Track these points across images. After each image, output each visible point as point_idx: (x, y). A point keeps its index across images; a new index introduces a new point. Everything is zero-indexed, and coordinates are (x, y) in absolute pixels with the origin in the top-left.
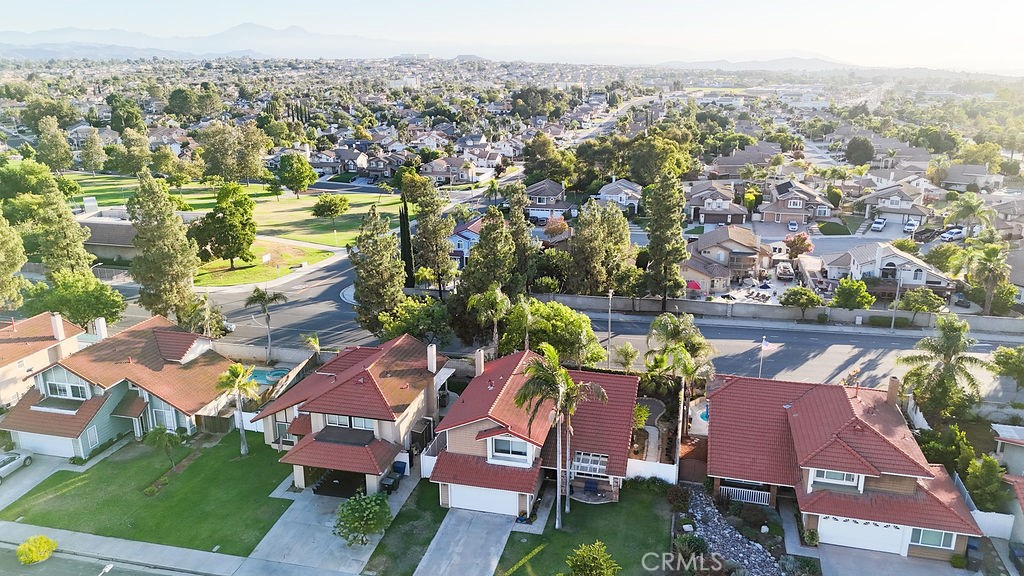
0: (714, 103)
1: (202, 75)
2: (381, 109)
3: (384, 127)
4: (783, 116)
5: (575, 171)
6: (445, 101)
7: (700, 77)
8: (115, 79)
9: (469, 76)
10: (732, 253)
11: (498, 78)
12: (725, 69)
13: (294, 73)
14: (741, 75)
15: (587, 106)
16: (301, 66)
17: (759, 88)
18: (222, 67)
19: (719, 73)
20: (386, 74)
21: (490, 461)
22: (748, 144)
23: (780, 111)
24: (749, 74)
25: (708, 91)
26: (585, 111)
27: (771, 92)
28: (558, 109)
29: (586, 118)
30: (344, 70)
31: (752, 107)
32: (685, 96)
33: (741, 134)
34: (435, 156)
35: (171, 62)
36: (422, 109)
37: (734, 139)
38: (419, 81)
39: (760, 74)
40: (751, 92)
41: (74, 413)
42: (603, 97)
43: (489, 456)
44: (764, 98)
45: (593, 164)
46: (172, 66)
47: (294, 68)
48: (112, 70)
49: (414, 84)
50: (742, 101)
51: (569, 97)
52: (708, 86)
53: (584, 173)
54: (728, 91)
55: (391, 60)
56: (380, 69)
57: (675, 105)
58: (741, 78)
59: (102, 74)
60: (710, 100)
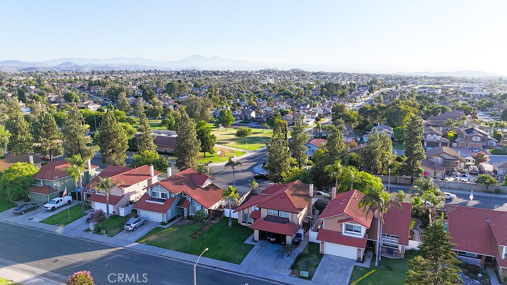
0: (425, 91)
1: (176, 77)
2: (258, 92)
3: (261, 100)
4: (463, 98)
5: (357, 120)
6: (288, 89)
7: (415, 80)
8: (140, 78)
9: (297, 78)
10: (445, 159)
11: (311, 79)
12: (429, 76)
13: (216, 77)
14: (438, 79)
15: (358, 92)
16: (219, 73)
17: (449, 85)
18: (184, 74)
19: (426, 77)
20: (258, 77)
21: (344, 234)
22: (446, 111)
23: (461, 96)
24: (443, 78)
25: (421, 86)
26: (358, 94)
27: (456, 87)
28: (343, 93)
29: (358, 97)
30: (238, 75)
31: (446, 94)
32: (409, 88)
33: (442, 106)
34: (287, 112)
35: (162, 72)
36: (277, 92)
37: (438, 108)
38: (274, 80)
39: (448, 78)
40: (444, 87)
41: (163, 203)
42: (366, 88)
43: (343, 231)
44: (452, 89)
45: (367, 117)
46: (163, 74)
47: (216, 75)
48: (138, 75)
49: (272, 81)
50: (440, 91)
51: (348, 87)
52: (420, 84)
53: (362, 121)
54: (432, 86)
55: (260, 71)
56: (255, 75)
57: (404, 92)
58: (438, 80)
59: (134, 77)
60: (423, 90)
